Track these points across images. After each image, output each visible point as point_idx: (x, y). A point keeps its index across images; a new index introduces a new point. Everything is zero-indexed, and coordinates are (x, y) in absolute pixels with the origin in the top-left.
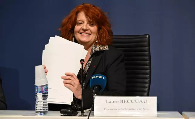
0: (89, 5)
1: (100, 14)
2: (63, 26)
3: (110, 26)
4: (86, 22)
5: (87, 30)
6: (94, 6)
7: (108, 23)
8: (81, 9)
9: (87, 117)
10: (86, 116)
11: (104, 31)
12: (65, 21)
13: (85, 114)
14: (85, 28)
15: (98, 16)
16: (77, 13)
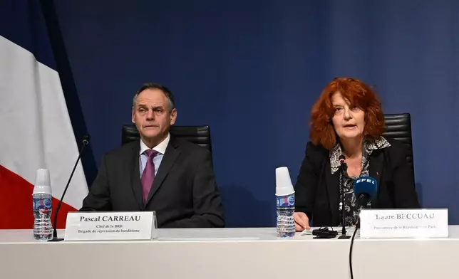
0: (345, 79)
1: (364, 91)
2: (315, 117)
3: (380, 105)
4: (347, 107)
5: (350, 118)
6: (353, 80)
7: (376, 100)
8: (336, 89)
9: (350, 240)
10: (348, 237)
11: (371, 114)
12: (315, 110)
13: (347, 234)
14: (347, 115)
15: (361, 93)
16: (331, 95)
